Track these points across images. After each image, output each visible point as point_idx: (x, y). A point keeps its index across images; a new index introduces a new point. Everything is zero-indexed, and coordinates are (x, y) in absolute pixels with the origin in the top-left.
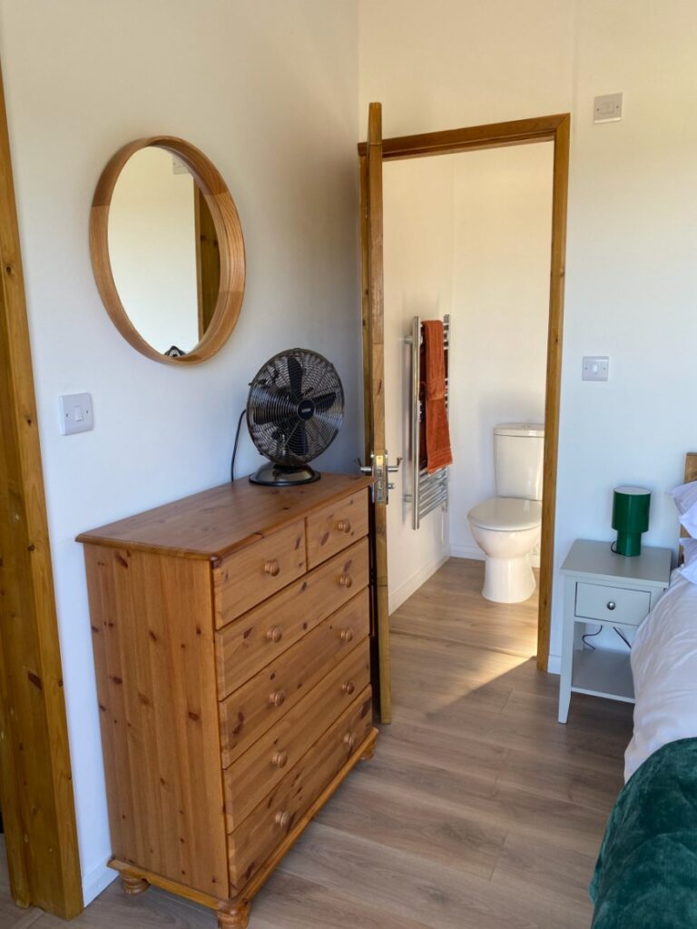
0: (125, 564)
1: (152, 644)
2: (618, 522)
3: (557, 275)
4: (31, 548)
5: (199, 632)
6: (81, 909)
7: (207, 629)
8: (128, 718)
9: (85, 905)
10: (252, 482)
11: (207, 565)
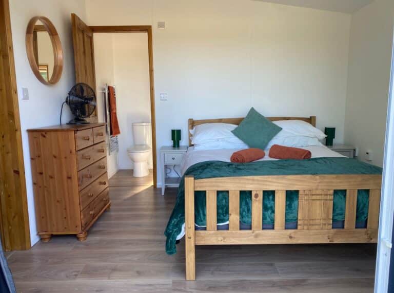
0: (44, 137)
1: (54, 160)
2: (173, 138)
3: (151, 70)
4: (16, 130)
5: (71, 152)
6: (30, 247)
7: (74, 151)
8: (45, 185)
9: (32, 245)
10: (67, 124)
11: (73, 132)
